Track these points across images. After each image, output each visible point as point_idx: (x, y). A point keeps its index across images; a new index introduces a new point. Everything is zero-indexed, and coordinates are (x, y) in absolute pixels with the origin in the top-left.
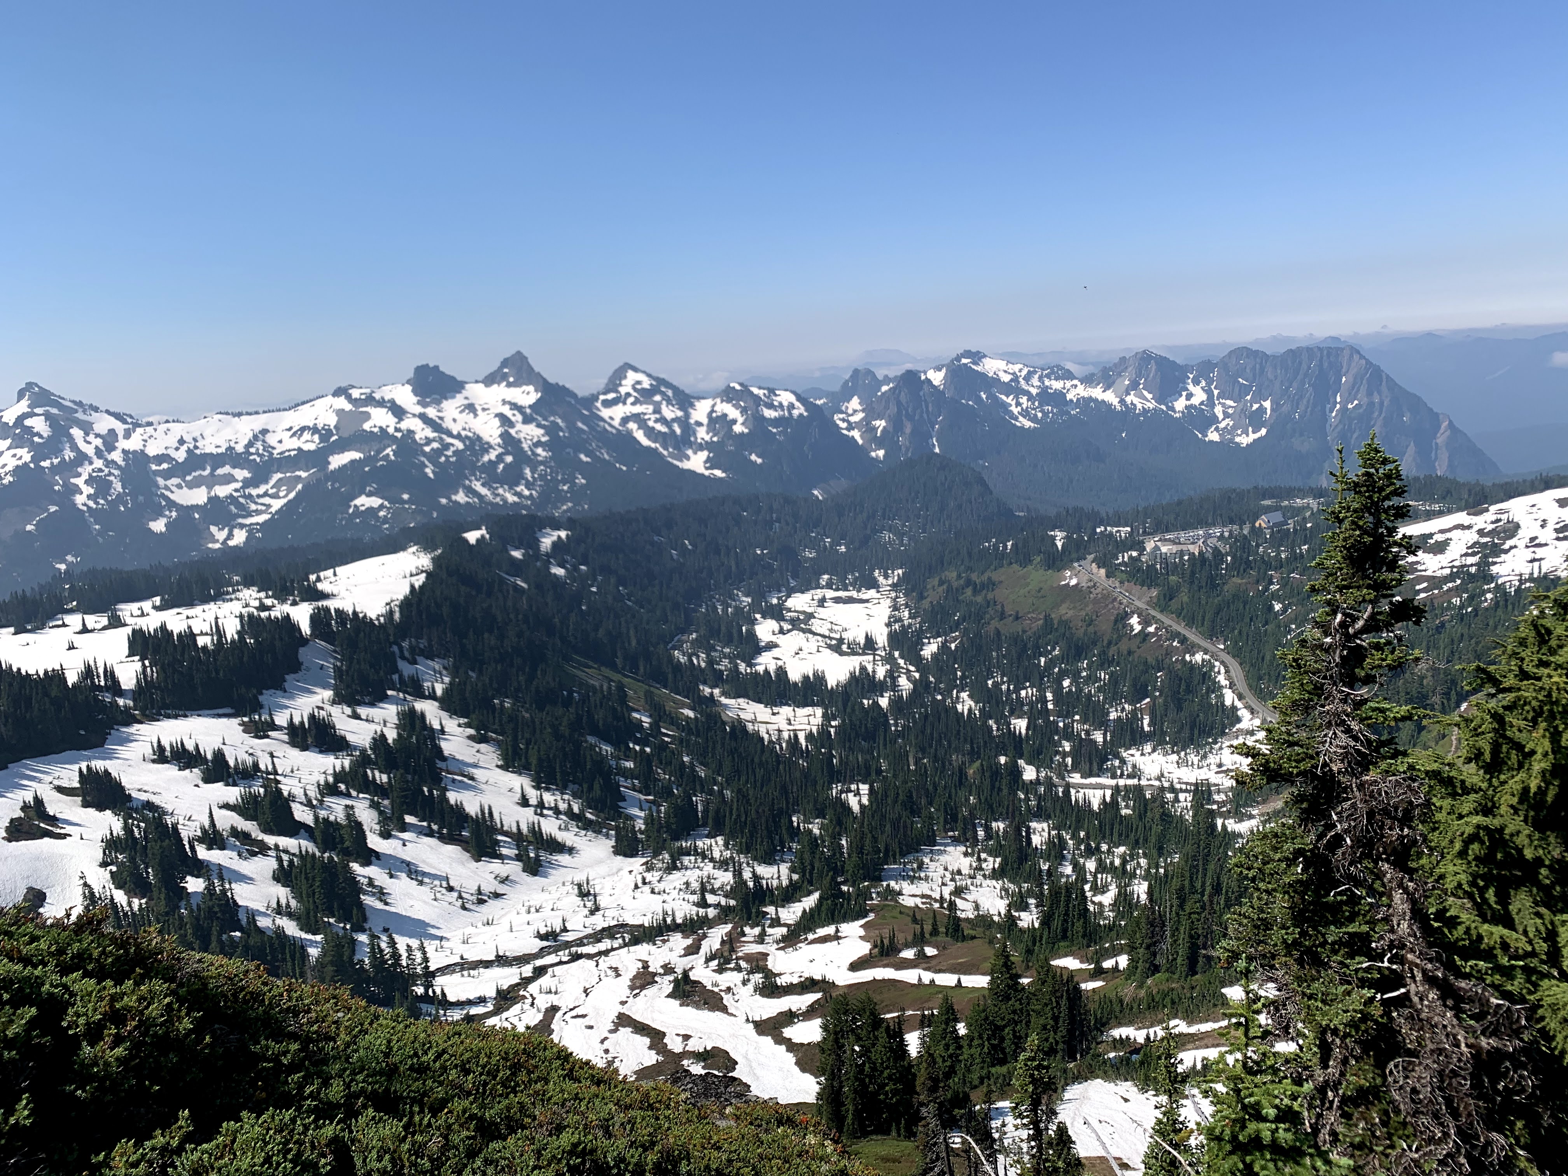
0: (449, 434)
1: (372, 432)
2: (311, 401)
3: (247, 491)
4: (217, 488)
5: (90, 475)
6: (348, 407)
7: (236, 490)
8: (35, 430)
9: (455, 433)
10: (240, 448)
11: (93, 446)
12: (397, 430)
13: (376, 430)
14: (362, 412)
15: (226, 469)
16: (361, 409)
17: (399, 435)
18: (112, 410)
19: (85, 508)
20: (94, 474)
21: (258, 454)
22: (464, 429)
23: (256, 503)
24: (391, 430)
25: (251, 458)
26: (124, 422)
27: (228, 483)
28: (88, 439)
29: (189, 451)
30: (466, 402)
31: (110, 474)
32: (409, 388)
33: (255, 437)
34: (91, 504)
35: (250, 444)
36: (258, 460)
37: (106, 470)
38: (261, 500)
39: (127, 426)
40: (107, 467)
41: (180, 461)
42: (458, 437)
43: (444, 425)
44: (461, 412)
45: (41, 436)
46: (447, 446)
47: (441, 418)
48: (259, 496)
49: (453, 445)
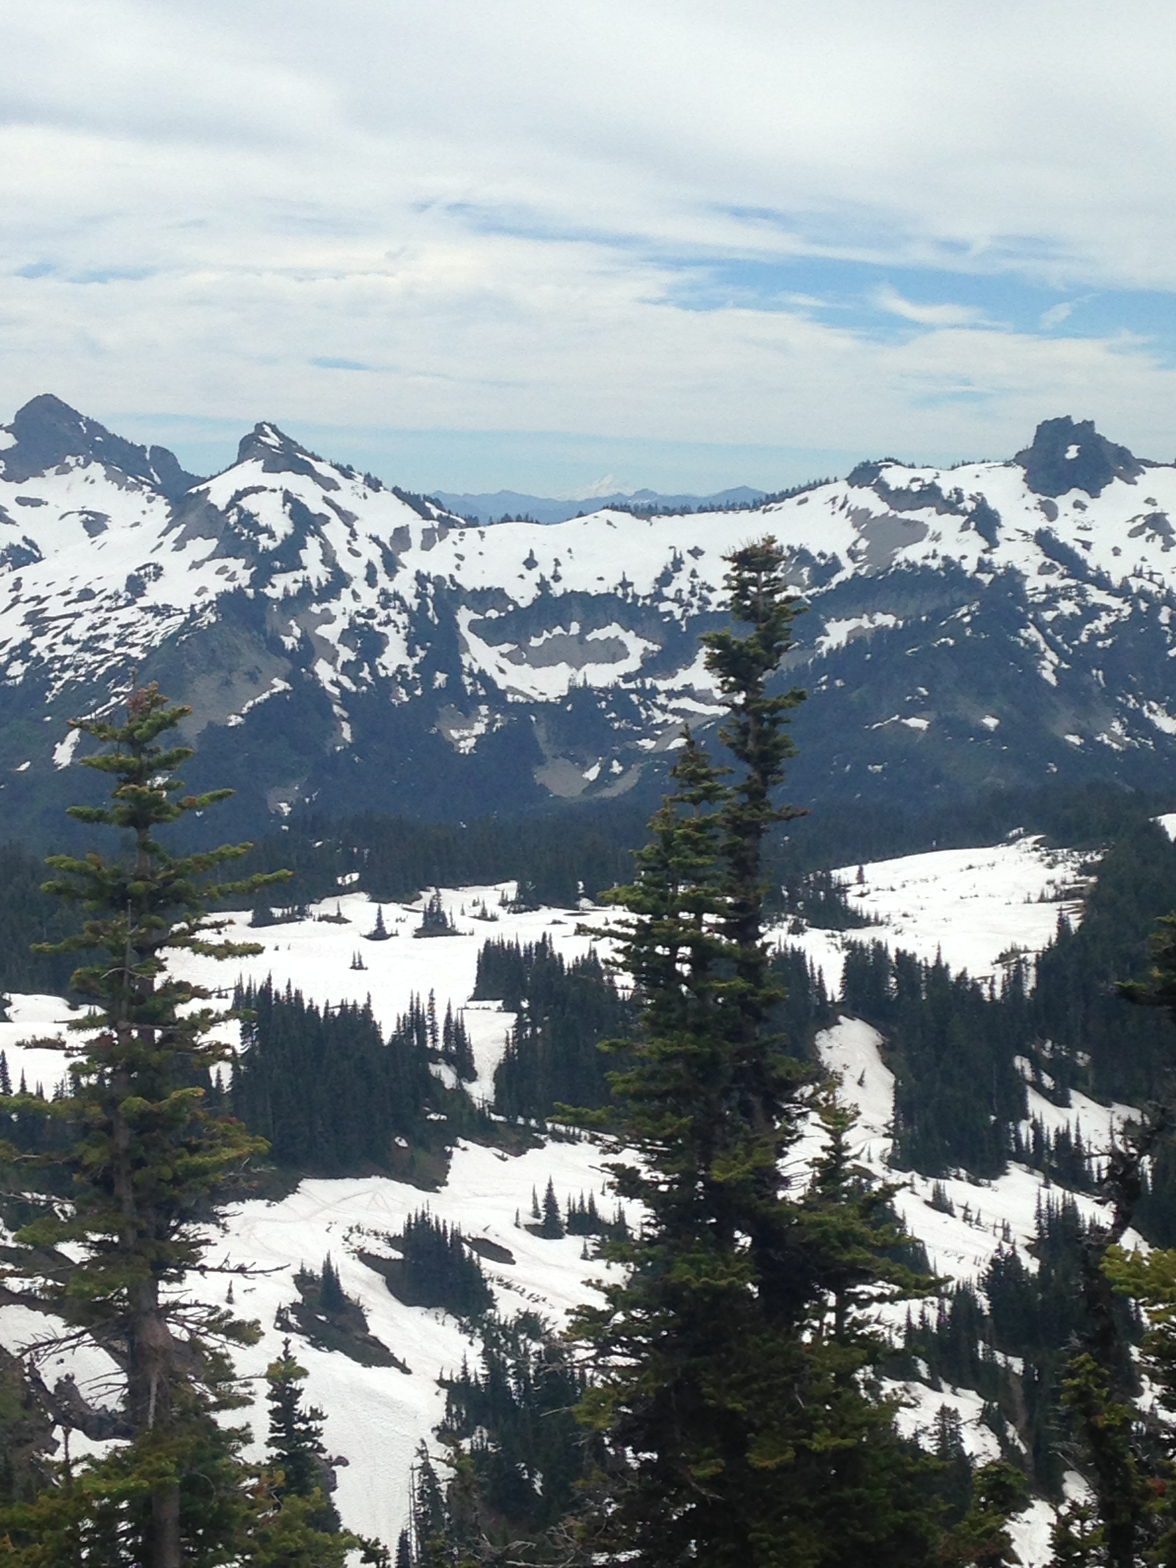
0: (1102, 582)
1: (925, 568)
2: (802, 490)
3: (648, 682)
4: (589, 668)
5: (352, 622)
6: (879, 508)
7: (627, 678)
8: (262, 523)
9: (1116, 581)
10: (644, 587)
11: (363, 560)
12: (983, 566)
13: (935, 564)
14: (908, 523)
15: (613, 630)
16: (907, 515)
17: (986, 578)
18: (404, 489)
19: (336, 691)
20: (360, 620)
21: (678, 600)
22: (1138, 574)
23: (663, 709)
24: (969, 565)
25: (664, 607)
26: (427, 516)
27: (614, 658)
28: (356, 546)
29: (543, 585)
30: (1148, 510)
31: (388, 622)
32: (1019, 472)
33: (677, 564)
34: (346, 682)
35: (665, 579)
36: (678, 613)
37: (382, 615)
38: (674, 704)
39: (428, 524)
40: (384, 607)
41: (523, 604)
42: (1123, 591)
43: (1092, 563)
44: (1134, 534)
45: (272, 536)
46: (1092, 612)
47: (1087, 545)
48: (671, 694)
49: (1108, 609)
